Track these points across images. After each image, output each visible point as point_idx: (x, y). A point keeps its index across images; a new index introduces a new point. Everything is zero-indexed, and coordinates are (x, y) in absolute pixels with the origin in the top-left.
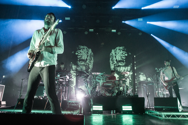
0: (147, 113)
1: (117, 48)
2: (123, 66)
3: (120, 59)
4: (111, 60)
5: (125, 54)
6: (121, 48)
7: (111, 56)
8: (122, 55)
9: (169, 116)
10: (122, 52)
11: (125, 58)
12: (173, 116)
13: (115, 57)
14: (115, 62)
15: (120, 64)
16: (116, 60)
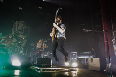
0: (31, 68)
1: (20, 21)
2: (22, 34)
3: (20, 29)
4: (13, 28)
5: (25, 26)
6: (23, 22)
7: (14, 25)
8: (23, 27)
9: (44, 70)
10: (23, 25)
11: (24, 29)
12: (47, 70)
13: (17, 27)
14: (17, 30)
15: (20, 32)
16: (18, 29)
